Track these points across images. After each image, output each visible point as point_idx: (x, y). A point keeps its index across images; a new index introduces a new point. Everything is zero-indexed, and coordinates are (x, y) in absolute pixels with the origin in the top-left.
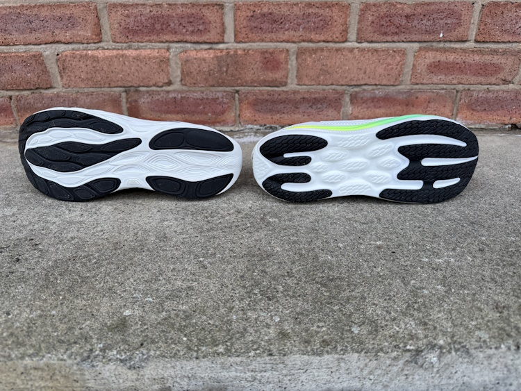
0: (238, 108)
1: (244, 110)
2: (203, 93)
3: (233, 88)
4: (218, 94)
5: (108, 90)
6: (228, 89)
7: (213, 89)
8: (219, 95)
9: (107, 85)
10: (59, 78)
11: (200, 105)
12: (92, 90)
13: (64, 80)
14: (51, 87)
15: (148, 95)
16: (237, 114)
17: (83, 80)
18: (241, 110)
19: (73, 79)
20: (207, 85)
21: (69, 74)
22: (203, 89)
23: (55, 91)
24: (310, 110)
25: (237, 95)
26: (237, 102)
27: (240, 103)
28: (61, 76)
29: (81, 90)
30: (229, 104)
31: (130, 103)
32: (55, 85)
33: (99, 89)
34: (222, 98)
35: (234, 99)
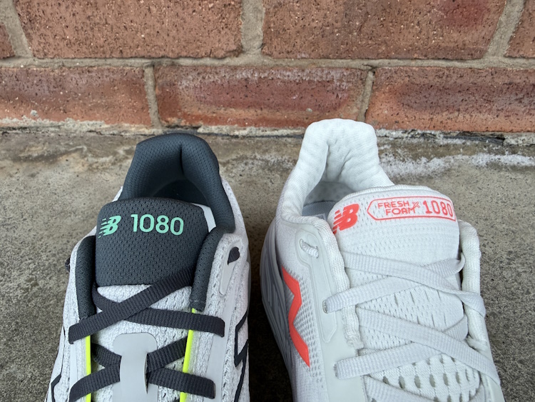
0: (367, 100)
1: (378, 104)
2: (303, 71)
3: (366, 62)
4: (333, 73)
5: (119, 62)
6: (356, 63)
7: (323, 62)
8: (336, 75)
9: (116, 54)
10: (25, 39)
11: (293, 93)
12: (88, 62)
13: (35, 42)
14: (12, 57)
15: (195, 74)
16: (364, 111)
17: (69, 44)
18: (372, 104)
19: (51, 40)
20: (313, 54)
21: (42, 30)
22: (304, 63)
23: (21, 63)
24: (515, 106)
25: (371, 75)
26: (369, 89)
27: (373, 91)
28: (28, 36)
29: (68, 63)
30: (352, 93)
31: (162, 88)
32: (18, 52)
33: (101, 62)
34: (341, 80)
35: (364, 83)
